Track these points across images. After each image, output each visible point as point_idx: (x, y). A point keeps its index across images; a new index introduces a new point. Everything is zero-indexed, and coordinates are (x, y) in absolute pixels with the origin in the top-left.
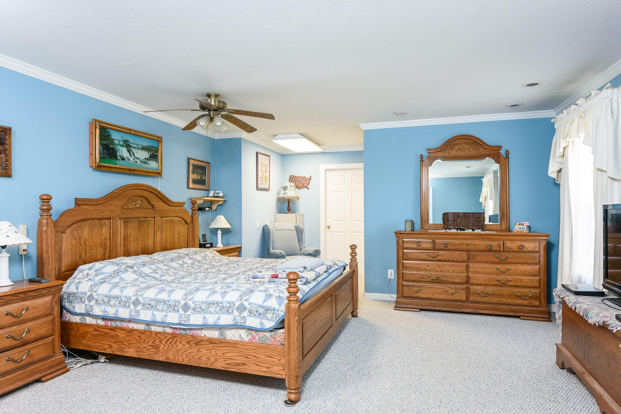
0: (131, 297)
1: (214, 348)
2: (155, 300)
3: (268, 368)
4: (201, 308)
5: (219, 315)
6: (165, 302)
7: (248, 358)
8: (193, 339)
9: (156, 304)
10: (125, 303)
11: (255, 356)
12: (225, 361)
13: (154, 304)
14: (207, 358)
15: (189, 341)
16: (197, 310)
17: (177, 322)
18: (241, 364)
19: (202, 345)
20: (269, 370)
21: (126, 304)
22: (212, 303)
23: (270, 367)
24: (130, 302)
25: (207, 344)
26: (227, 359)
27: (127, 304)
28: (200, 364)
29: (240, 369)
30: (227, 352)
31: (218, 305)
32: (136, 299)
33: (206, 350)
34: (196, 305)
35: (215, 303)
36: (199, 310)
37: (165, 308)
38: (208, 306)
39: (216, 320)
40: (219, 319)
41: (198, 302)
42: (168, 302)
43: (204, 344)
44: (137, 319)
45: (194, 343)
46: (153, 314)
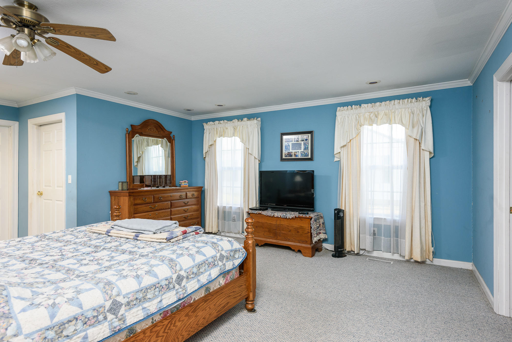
0: (104, 304)
1: (209, 304)
2: (141, 290)
3: (240, 295)
4: (193, 273)
5: (210, 271)
6: (155, 286)
7: (230, 296)
8: (191, 308)
9: (145, 294)
10: (95, 319)
11: (234, 292)
12: (216, 310)
13: (141, 295)
14: (203, 319)
15: (187, 313)
16: (190, 277)
17: (176, 299)
18: (226, 305)
19: (199, 308)
20: (242, 296)
21: (98, 319)
22: (200, 264)
23: (241, 294)
24: (106, 310)
25: (203, 304)
26: (218, 307)
27: (101, 317)
28: (198, 329)
29: (226, 310)
30: (217, 301)
31: (205, 264)
32: (113, 302)
33: (202, 311)
34: (187, 273)
35: (203, 263)
36: (192, 276)
37: (157, 293)
38: (199, 268)
39: (208, 277)
40: (210, 275)
41: (189, 268)
42: (159, 283)
43: (201, 306)
44: (125, 326)
45: (192, 313)
46: (144, 308)
